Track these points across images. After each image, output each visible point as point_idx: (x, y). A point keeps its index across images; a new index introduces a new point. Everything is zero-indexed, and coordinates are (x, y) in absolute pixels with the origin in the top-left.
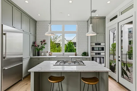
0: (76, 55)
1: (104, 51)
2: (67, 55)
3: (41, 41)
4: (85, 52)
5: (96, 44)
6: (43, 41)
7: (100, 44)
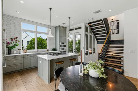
0: (48, 51)
1: (65, 48)
2: (40, 51)
3: (11, 38)
4: (54, 49)
5: (62, 43)
6: (15, 39)
7: (64, 43)
